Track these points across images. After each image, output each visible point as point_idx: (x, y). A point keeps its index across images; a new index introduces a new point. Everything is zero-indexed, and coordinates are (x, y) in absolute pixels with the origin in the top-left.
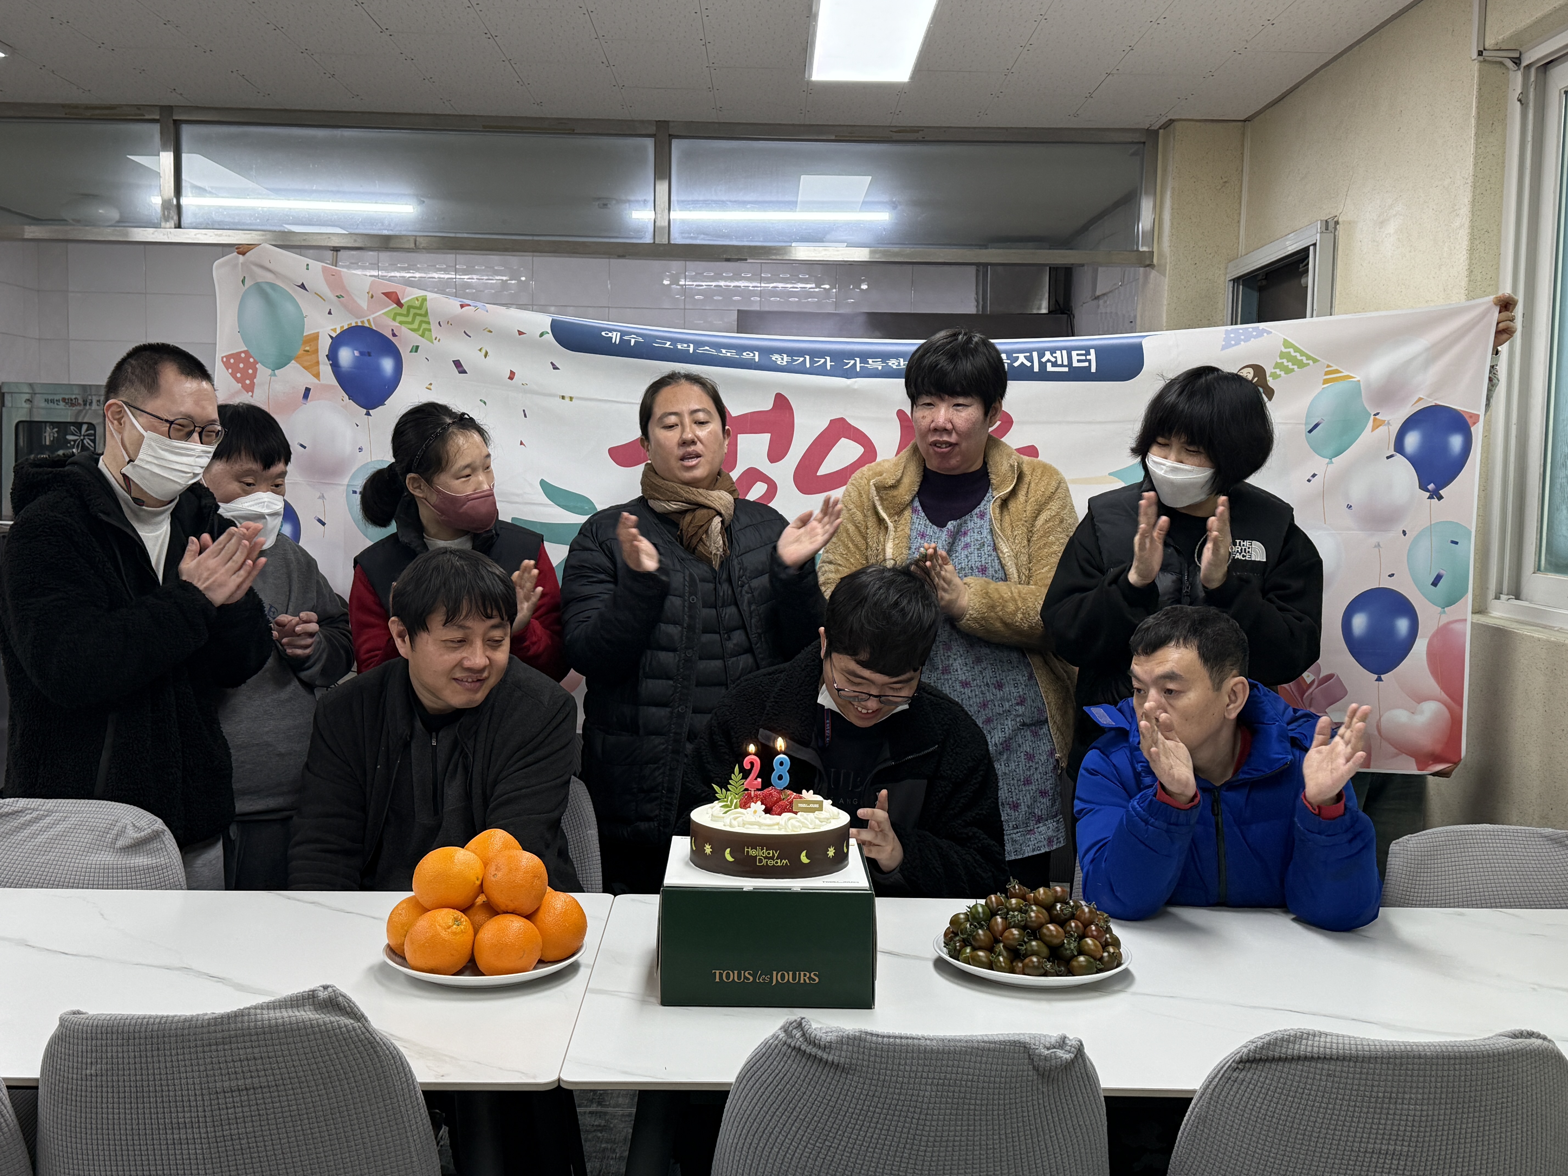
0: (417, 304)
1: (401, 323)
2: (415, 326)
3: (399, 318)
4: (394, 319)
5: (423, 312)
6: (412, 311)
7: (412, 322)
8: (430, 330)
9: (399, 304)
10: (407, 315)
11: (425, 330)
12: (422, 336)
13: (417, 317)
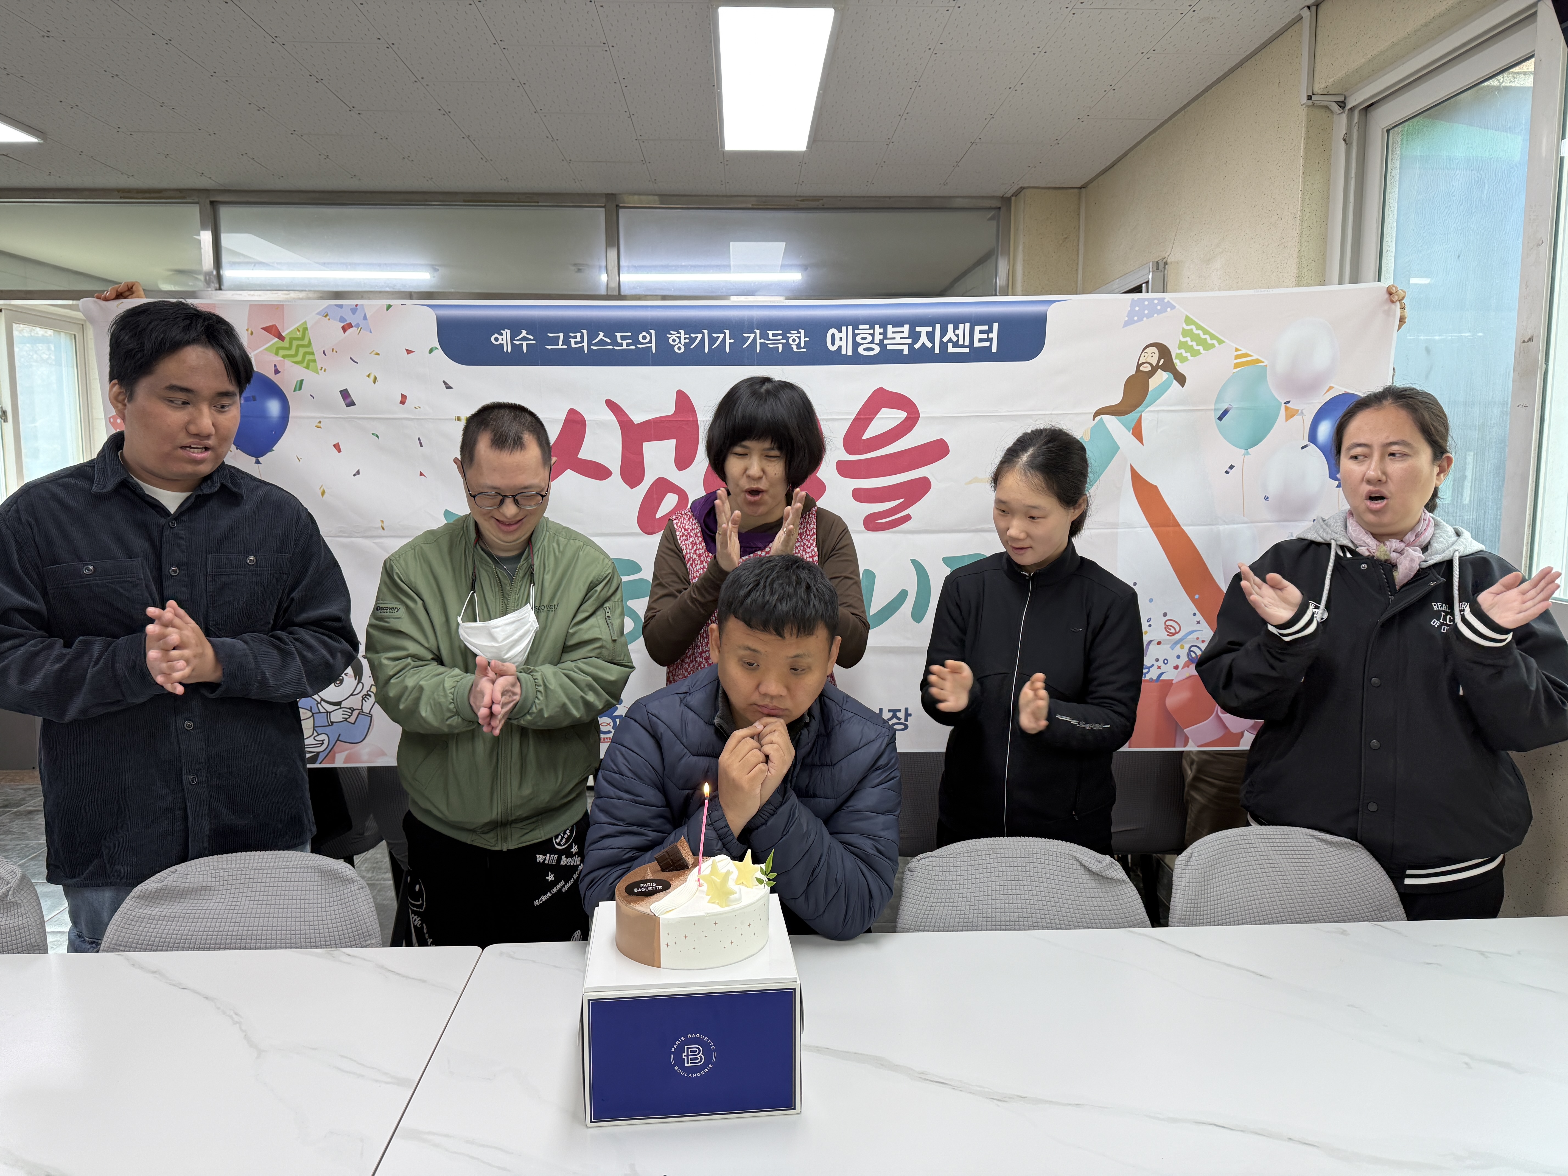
0: (299, 334)
1: (284, 357)
2: (299, 358)
3: (282, 352)
4: (277, 354)
5: (306, 342)
6: (295, 343)
7: (296, 355)
8: (315, 361)
9: (281, 337)
10: (290, 348)
11: (309, 361)
12: (307, 367)
13: (301, 349)
